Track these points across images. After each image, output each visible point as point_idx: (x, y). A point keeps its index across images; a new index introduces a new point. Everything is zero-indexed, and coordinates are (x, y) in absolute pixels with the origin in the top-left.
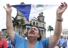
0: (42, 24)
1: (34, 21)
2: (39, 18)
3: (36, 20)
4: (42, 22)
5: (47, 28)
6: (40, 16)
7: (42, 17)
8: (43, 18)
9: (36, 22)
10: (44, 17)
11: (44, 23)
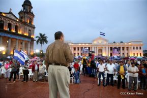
0: (28, 28)
1: (10, 22)
2: (21, 15)
3: (16, 19)
5: (37, 37)
6: (25, 12)
7: (29, 16)
8: (31, 17)
9: (15, 24)
10: (33, 16)
11: (32, 27)
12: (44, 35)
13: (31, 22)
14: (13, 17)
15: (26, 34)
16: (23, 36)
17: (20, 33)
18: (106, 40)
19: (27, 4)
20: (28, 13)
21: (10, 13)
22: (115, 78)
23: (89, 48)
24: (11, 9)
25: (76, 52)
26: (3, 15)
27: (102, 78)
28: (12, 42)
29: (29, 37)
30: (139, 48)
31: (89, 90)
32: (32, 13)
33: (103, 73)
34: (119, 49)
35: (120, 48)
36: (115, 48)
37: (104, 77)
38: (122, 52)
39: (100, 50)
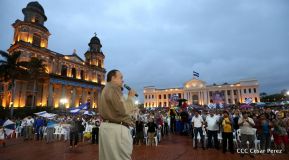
0: (98, 73)
1: (74, 67)
4: (97, 68)
6: (92, 53)
7: (98, 57)
8: (101, 58)
9: (81, 69)
10: (103, 56)
11: (102, 71)
13: (100, 65)
14: (77, 60)
15: (95, 81)
16: (90, 83)
17: (87, 79)
18: (203, 83)
19: (95, 43)
20: (96, 53)
21: (74, 55)
22: (220, 137)
23: (180, 95)
24: (75, 50)
25: (162, 101)
27: (199, 137)
28: (77, 92)
29: (99, 84)
30: (252, 91)
31: (180, 156)
32: (102, 53)
33: (200, 130)
34: (222, 94)
35: (223, 91)
36: (217, 92)
37: (202, 136)
38: (227, 97)
39: (195, 97)
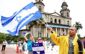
0: (67, 20)
1: (56, 18)
2: (61, 13)
3: (59, 16)
4: (67, 17)
6: (63, 10)
7: (66, 12)
8: (68, 12)
10: (69, 11)
11: (69, 19)
12: (79, 23)
14: (57, 15)
21: (55, 13)
24: (55, 10)
26: (52, 15)
32: (68, 9)
